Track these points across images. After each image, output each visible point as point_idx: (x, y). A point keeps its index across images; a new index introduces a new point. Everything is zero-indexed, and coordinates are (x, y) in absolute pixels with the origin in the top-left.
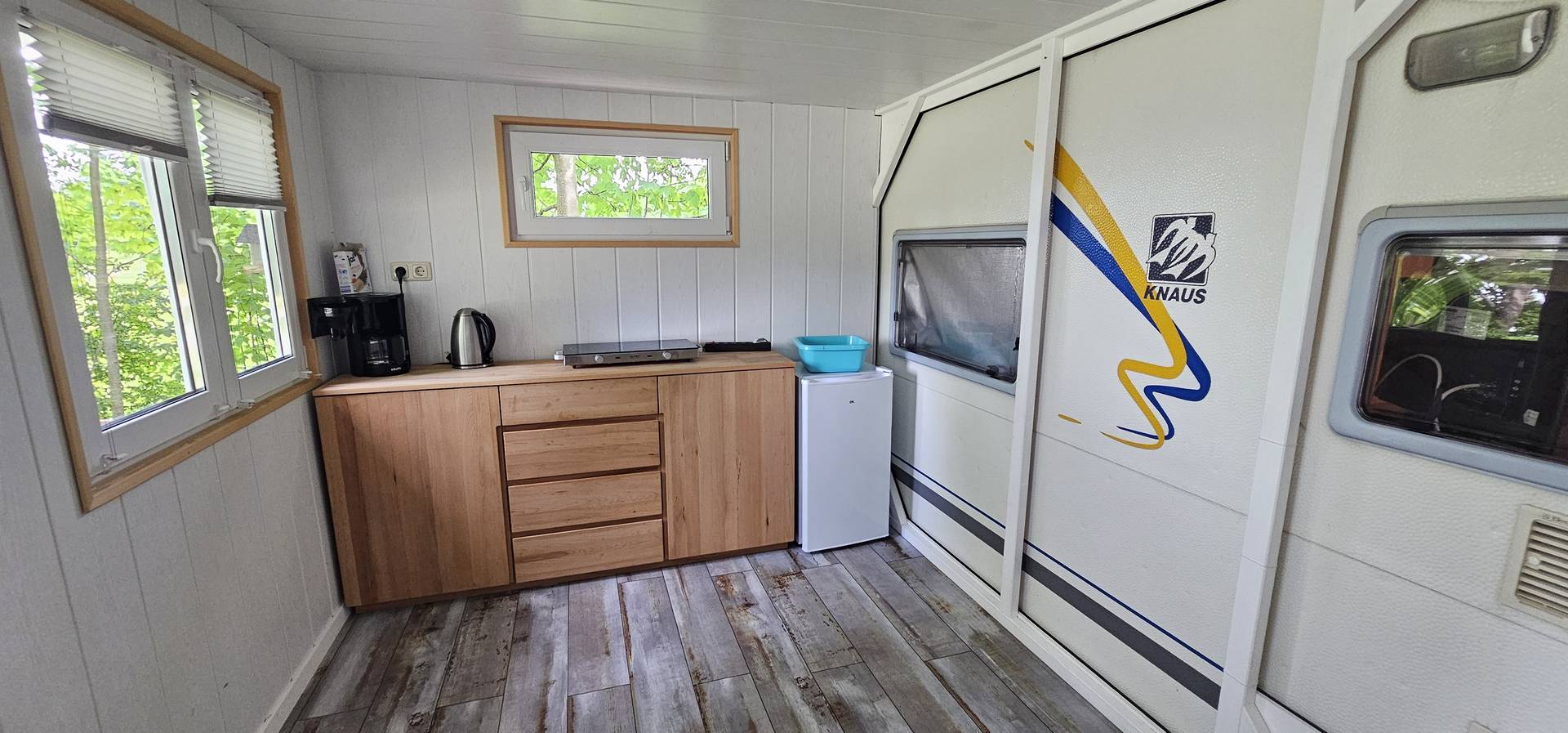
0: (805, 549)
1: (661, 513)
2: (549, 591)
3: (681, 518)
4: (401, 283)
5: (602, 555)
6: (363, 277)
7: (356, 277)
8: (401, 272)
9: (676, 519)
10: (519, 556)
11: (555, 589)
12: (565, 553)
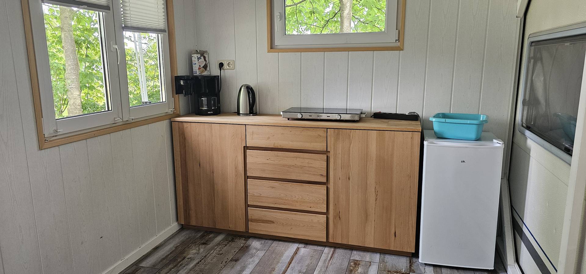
0: (420, 260)
1: (326, 211)
2: (263, 241)
3: (338, 218)
4: (221, 71)
5: (292, 228)
6: (205, 67)
7: (201, 67)
8: (221, 65)
9: (335, 217)
10: (251, 218)
11: (267, 241)
12: (273, 222)
